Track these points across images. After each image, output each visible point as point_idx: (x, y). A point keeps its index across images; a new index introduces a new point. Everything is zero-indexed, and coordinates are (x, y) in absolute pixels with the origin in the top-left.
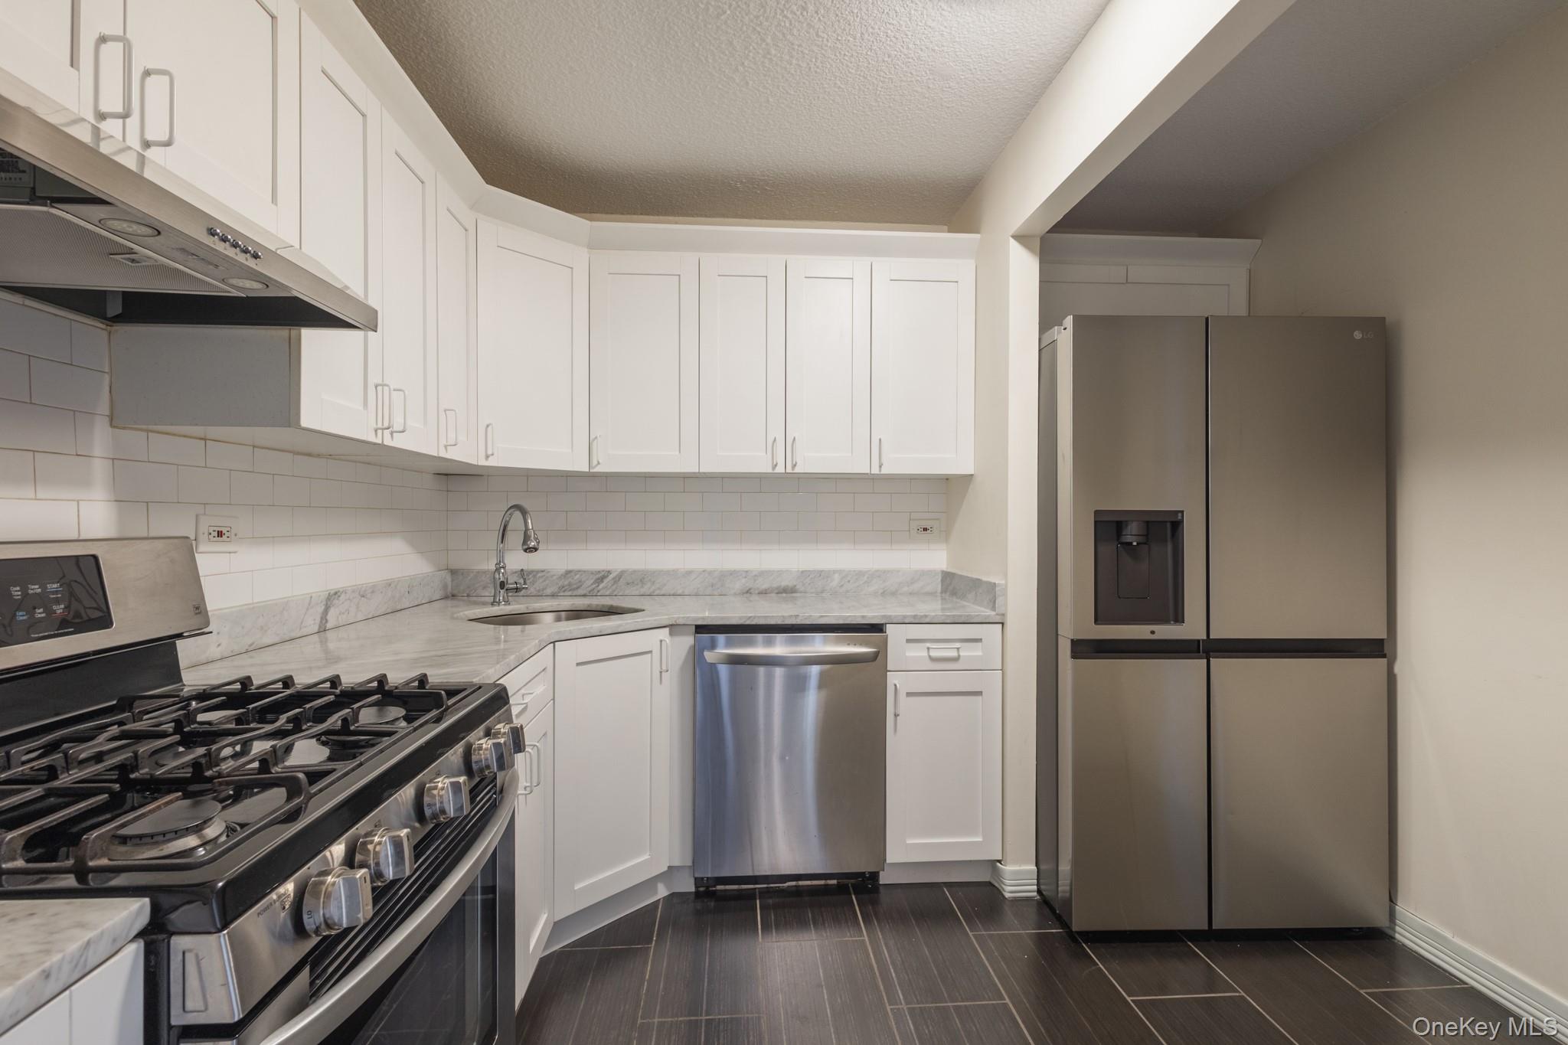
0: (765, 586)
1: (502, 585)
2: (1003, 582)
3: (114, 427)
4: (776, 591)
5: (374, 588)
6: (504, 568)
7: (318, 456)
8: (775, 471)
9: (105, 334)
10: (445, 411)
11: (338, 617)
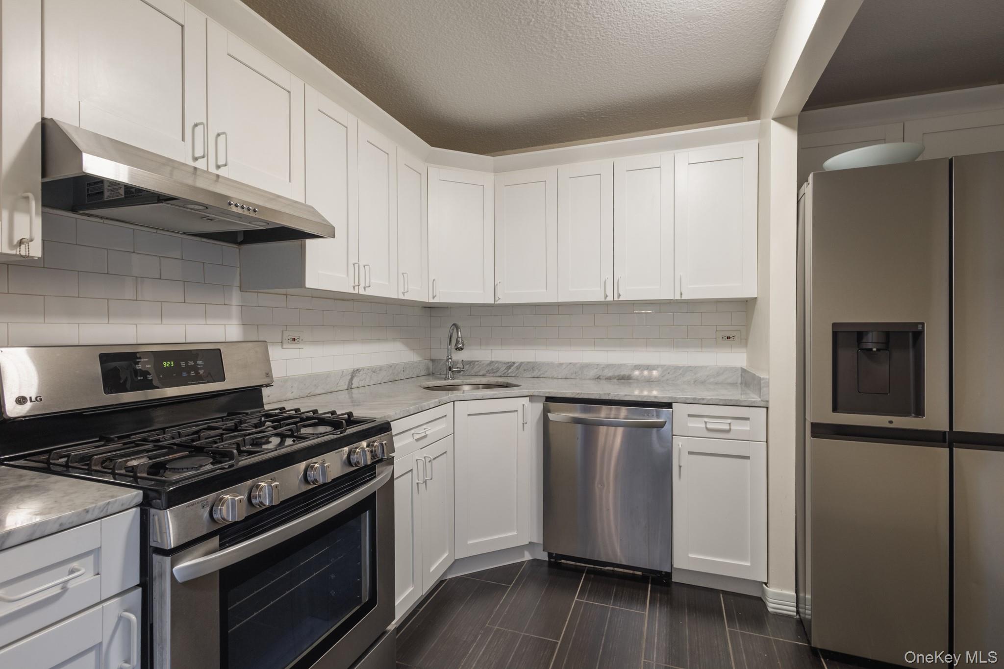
0: (610, 374)
1: (450, 369)
2: (767, 377)
3: (242, 291)
4: (617, 378)
5: (381, 369)
6: (451, 359)
7: (348, 300)
8: (607, 300)
9: (238, 250)
10: (403, 274)
11: (359, 382)
